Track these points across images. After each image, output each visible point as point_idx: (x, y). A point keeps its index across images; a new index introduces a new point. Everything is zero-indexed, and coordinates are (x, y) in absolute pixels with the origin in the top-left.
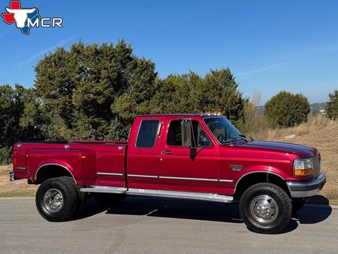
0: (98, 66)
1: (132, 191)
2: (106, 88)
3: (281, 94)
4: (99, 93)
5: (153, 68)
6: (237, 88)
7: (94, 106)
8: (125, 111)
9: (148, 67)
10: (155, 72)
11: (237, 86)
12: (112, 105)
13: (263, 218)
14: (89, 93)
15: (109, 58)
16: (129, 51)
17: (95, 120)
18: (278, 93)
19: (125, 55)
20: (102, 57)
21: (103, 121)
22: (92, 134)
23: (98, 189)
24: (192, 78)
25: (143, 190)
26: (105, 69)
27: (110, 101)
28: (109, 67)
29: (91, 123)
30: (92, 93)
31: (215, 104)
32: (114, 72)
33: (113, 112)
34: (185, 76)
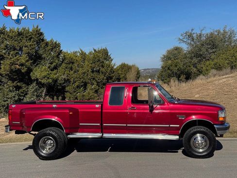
0: (20, 44)
1: (106, 135)
2: (27, 61)
3: (122, 65)
4: (22, 65)
5: (59, 46)
6: (113, 61)
7: (18, 74)
8: (44, 78)
9: (56, 46)
10: (61, 49)
11: (112, 60)
12: (31, 74)
13: (201, 149)
14: (16, 64)
15: (28, 38)
16: (41, 34)
17: (18, 84)
18: (121, 64)
19: (39, 36)
20: (23, 37)
21: (24, 85)
22: (15, 95)
23: (79, 135)
24: (81, 54)
25: (115, 135)
26: (25, 47)
27: (30, 70)
28: (28, 46)
29: (15, 87)
30: (17, 64)
31: (99, 72)
32: (33, 49)
33: (33, 78)
34: (75, 53)
